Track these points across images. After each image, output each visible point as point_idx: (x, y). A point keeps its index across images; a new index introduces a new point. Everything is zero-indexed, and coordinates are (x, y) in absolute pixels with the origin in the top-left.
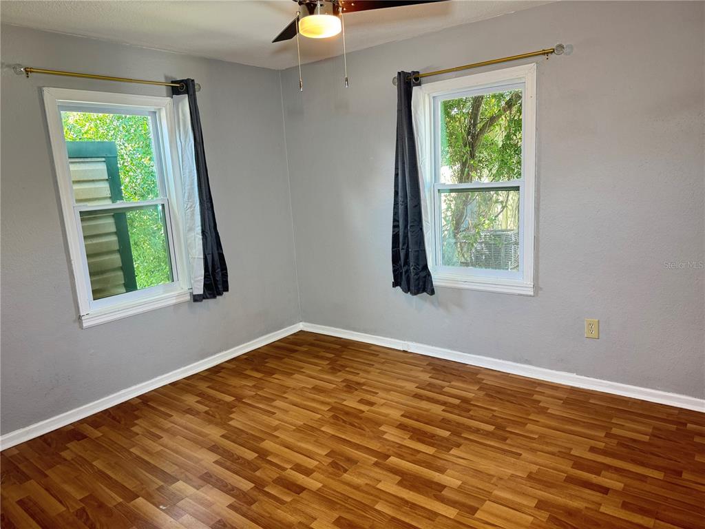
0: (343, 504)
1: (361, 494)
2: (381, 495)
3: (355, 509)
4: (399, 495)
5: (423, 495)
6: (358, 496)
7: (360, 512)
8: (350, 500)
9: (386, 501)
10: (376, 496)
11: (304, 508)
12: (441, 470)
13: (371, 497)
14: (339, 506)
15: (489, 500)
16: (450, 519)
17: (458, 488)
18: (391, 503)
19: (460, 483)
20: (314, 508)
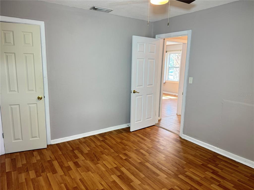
0: (155, 180)
1: (148, 182)
2: (141, 180)
3: (152, 177)
4: (135, 178)
5: (127, 176)
6: (149, 182)
7: (150, 176)
8: (153, 181)
9: (140, 177)
10: (143, 179)
11: (170, 183)
12: (114, 182)
13: (145, 180)
14: (157, 180)
15: (109, 168)
16: (124, 168)
17: (114, 174)
18: (139, 176)
19: (112, 176)
20: (166, 181)
